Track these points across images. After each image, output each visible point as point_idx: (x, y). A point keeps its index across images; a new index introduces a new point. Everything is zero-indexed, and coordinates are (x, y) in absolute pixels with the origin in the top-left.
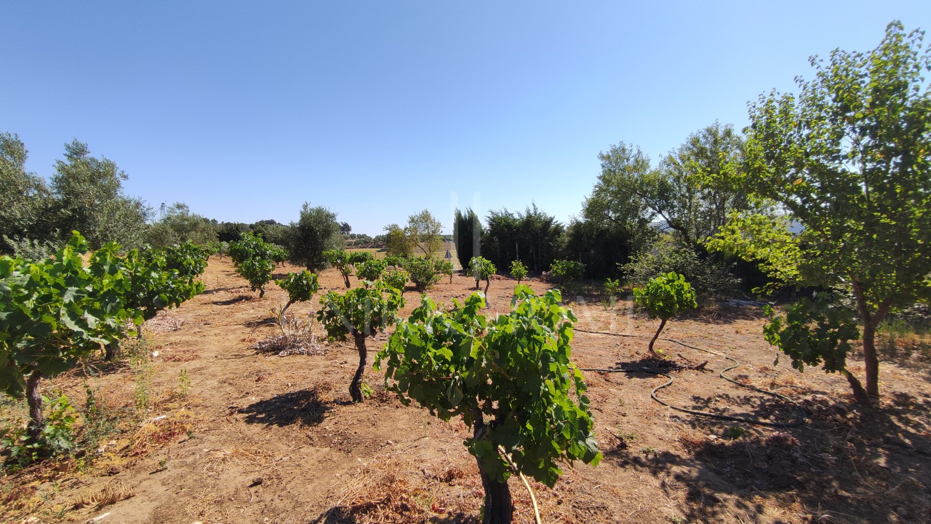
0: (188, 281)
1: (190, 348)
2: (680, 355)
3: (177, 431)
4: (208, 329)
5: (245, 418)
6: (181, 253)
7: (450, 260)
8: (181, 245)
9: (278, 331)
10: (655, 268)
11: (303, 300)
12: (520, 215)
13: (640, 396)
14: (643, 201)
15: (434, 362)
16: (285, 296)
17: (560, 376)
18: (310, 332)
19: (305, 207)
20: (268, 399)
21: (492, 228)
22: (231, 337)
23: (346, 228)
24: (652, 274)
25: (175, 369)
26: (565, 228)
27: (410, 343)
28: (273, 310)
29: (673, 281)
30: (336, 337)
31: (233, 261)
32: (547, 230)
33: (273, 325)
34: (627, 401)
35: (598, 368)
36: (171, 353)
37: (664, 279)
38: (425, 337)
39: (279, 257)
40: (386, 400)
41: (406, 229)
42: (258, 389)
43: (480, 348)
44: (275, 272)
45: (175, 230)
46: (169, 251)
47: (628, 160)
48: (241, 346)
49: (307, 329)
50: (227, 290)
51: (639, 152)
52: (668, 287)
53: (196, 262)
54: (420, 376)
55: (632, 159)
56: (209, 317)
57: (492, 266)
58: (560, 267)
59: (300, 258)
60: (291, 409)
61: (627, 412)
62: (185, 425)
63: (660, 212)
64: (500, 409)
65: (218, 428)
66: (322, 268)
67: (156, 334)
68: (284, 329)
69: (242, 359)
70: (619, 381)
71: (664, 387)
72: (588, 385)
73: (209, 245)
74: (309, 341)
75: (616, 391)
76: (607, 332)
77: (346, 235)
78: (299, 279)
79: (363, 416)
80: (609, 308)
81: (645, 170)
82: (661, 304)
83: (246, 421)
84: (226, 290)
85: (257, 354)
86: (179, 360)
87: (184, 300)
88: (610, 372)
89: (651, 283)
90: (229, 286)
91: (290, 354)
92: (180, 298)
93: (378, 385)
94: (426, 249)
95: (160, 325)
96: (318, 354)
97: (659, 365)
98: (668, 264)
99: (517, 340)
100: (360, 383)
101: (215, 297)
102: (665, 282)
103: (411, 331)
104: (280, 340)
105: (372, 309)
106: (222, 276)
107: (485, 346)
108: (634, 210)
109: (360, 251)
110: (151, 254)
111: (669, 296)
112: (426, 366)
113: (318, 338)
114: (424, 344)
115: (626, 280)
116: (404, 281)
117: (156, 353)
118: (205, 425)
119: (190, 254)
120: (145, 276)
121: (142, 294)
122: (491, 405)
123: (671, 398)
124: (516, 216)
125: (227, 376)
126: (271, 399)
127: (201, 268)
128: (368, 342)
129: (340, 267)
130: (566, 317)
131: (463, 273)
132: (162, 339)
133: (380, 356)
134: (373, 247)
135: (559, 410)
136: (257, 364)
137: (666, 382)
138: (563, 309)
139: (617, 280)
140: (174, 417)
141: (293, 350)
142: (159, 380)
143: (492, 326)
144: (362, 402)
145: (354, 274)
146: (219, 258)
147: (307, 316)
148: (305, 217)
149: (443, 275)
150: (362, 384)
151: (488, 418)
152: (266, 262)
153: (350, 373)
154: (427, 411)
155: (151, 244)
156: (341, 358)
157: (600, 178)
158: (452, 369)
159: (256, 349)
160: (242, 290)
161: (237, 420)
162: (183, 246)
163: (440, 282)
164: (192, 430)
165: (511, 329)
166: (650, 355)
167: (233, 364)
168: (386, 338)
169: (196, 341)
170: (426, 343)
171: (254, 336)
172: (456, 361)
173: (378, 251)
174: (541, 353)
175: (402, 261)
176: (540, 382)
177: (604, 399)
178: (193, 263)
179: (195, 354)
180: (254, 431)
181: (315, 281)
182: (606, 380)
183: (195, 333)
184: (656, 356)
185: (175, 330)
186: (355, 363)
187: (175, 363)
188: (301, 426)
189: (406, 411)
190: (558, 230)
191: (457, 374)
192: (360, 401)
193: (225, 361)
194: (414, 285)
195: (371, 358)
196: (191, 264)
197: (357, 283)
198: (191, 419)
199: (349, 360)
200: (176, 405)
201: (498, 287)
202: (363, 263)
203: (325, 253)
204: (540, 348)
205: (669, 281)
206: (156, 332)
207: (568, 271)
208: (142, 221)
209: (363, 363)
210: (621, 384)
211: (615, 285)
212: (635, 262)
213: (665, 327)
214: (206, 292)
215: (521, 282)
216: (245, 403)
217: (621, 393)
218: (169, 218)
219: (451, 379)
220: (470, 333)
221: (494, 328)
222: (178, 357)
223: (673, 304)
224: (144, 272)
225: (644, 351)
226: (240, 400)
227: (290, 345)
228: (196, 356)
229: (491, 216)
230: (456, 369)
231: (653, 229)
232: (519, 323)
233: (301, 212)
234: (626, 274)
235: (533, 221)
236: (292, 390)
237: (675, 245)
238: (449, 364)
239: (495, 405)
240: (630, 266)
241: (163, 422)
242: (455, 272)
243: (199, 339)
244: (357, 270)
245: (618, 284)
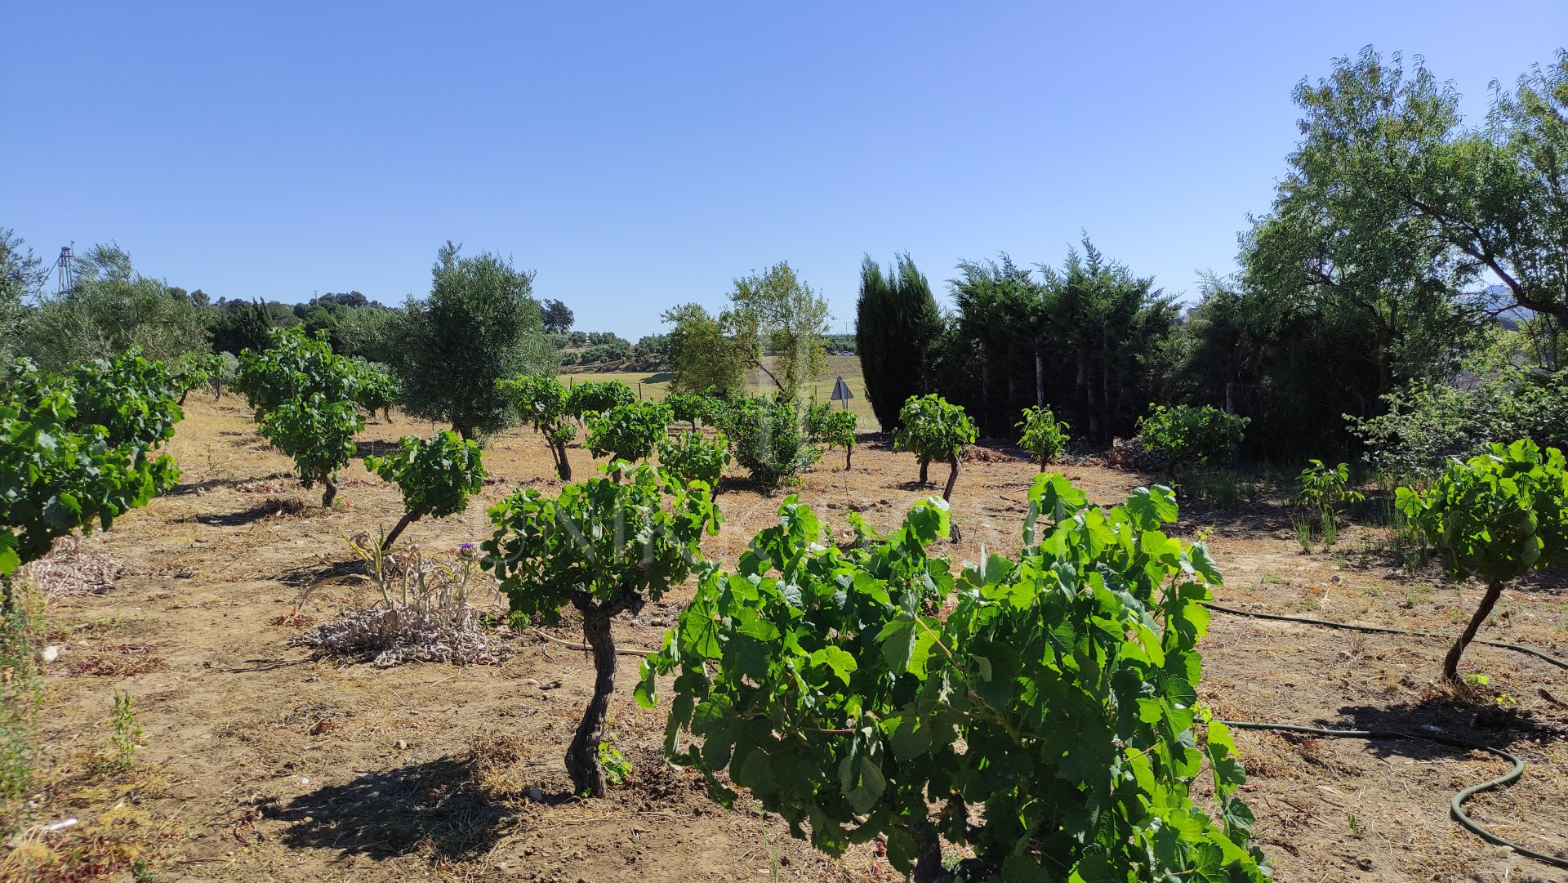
0: (133, 458)
1: (139, 640)
2: (1545, 695)
3: (105, 862)
4: (187, 589)
5: (281, 832)
6: (115, 382)
7: (845, 406)
8: (112, 360)
9: (372, 596)
10: (1464, 429)
11: (442, 512)
12: (1048, 274)
13: (1416, 810)
14: (1436, 229)
15: (803, 686)
16: (394, 497)
17: (1169, 738)
18: (461, 599)
19: (447, 255)
20: (344, 783)
21: (967, 314)
22: (246, 611)
23: (559, 315)
24: (1457, 447)
25: (99, 695)
26: (1182, 313)
27: (738, 630)
28: (360, 539)
29: (1527, 467)
30: (532, 613)
31: (252, 405)
32: (1127, 319)
33: (360, 581)
34: (1374, 826)
35: (1282, 723)
36: (90, 653)
37: (1496, 461)
38: (778, 615)
39: (377, 395)
40: (667, 793)
41: (724, 318)
42: (318, 754)
43: (935, 648)
44: (367, 435)
45: (99, 322)
46: (82, 378)
47: (1387, 102)
48: (271, 636)
49: (452, 591)
50: (235, 484)
51: (1424, 77)
52: (1509, 486)
53: (152, 407)
54: (764, 724)
55: (1400, 102)
56: (189, 557)
57: (964, 420)
58: (1168, 425)
59: (433, 399)
60: (406, 814)
61: (1373, 857)
62: (125, 848)
63: (1488, 260)
64: (990, 827)
65: (213, 858)
66: (493, 425)
67: (52, 601)
68: (388, 592)
69: (276, 672)
70: (1350, 762)
71: (1492, 789)
72: (1251, 772)
73: (185, 362)
74: (457, 623)
75: (1339, 793)
76: (1311, 616)
77: (560, 336)
78: (431, 453)
79: (604, 834)
80: (1319, 548)
81: (1443, 130)
82: (1486, 536)
83: (285, 842)
84: (233, 484)
85: (315, 658)
86: (110, 672)
87: (122, 510)
88: (1322, 735)
89: (1452, 474)
90: (239, 475)
91: (405, 660)
92: (111, 505)
93: (646, 750)
94: (781, 376)
95: (60, 576)
96: (483, 662)
97: (1479, 720)
98: (1512, 418)
99: (1045, 631)
100: (597, 744)
101: (201, 504)
102: (1500, 470)
103: (743, 594)
104: (378, 620)
105: (633, 536)
106: (222, 446)
107: (949, 643)
108: (1402, 255)
109: (597, 380)
110: (34, 386)
111: (1513, 514)
112: (781, 698)
113: (483, 615)
114: (775, 634)
115: (1371, 466)
116: (719, 462)
117: (51, 653)
118: (178, 849)
119: (138, 386)
120: (22, 444)
121: (12, 493)
122: (964, 815)
123: (1515, 823)
124: (1037, 278)
125: (235, 718)
126: (352, 784)
127: (166, 425)
128: (619, 630)
129: (543, 422)
130: (1187, 567)
131: (883, 441)
132: (65, 614)
133: (652, 665)
134: (635, 370)
135: (1167, 838)
136: (315, 687)
137: (1501, 773)
138: (1177, 546)
139: (1342, 466)
140: (96, 823)
141: (414, 648)
142: (57, 724)
143: (967, 588)
144: (601, 796)
145: (582, 441)
146: (211, 397)
147: (453, 558)
148: (445, 286)
149: (826, 445)
150: (601, 747)
151: (954, 854)
152: (339, 408)
153: (570, 714)
154: (782, 825)
155: (35, 359)
156: (544, 673)
157: (1296, 162)
158: (854, 708)
159: (312, 646)
160: (275, 484)
161: (260, 838)
162: (119, 363)
163: (817, 465)
164: (145, 860)
165: (1024, 598)
166: (1450, 691)
167: (250, 686)
168: (668, 620)
169: (155, 621)
170: (782, 631)
171: (308, 609)
172: (865, 685)
173: (647, 381)
174: (1115, 668)
175: (713, 405)
176: (1111, 753)
177: (1303, 815)
178: (145, 408)
179: (151, 656)
180: (307, 869)
181: (473, 459)
182: (1308, 760)
183: (151, 599)
184: (1468, 694)
185: (99, 592)
186: (584, 686)
187: (99, 680)
188: (433, 859)
189: (723, 823)
190: (1161, 321)
191: (867, 722)
192: (596, 792)
193: (230, 676)
194: (745, 473)
195: (627, 673)
196: (139, 413)
197: (588, 468)
198: (143, 832)
199: (565, 679)
200: (104, 792)
201: (983, 481)
202: (607, 413)
203: (500, 383)
204: (1111, 654)
205: (1512, 468)
206: (50, 595)
207: (1190, 436)
208: (11, 296)
209: (604, 685)
210: (1357, 773)
211: (1337, 480)
212: (1403, 410)
213: (1497, 609)
214: (179, 490)
215: (1048, 467)
216: (285, 791)
217: (1352, 801)
218: (78, 289)
219: (850, 736)
220: (905, 608)
221: (975, 592)
222: (107, 663)
223: (1525, 537)
224: (18, 433)
225: (1429, 676)
226: (271, 784)
227: (405, 634)
228: (155, 660)
229: (964, 280)
230: (866, 707)
231: (1462, 312)
232: (1050, 579)
233: (436, 272)
234: (1373, 448)
235: (1087, 294)
236: (408, 758)
237: (1535, 359)
238: (846, 692)
239: (975, 815)
240: (1388, 423)
241: (67, 838)
242: (862, 438)
243: (163, 617)
244: (590, 433)
245: (1345, 476)
